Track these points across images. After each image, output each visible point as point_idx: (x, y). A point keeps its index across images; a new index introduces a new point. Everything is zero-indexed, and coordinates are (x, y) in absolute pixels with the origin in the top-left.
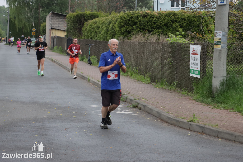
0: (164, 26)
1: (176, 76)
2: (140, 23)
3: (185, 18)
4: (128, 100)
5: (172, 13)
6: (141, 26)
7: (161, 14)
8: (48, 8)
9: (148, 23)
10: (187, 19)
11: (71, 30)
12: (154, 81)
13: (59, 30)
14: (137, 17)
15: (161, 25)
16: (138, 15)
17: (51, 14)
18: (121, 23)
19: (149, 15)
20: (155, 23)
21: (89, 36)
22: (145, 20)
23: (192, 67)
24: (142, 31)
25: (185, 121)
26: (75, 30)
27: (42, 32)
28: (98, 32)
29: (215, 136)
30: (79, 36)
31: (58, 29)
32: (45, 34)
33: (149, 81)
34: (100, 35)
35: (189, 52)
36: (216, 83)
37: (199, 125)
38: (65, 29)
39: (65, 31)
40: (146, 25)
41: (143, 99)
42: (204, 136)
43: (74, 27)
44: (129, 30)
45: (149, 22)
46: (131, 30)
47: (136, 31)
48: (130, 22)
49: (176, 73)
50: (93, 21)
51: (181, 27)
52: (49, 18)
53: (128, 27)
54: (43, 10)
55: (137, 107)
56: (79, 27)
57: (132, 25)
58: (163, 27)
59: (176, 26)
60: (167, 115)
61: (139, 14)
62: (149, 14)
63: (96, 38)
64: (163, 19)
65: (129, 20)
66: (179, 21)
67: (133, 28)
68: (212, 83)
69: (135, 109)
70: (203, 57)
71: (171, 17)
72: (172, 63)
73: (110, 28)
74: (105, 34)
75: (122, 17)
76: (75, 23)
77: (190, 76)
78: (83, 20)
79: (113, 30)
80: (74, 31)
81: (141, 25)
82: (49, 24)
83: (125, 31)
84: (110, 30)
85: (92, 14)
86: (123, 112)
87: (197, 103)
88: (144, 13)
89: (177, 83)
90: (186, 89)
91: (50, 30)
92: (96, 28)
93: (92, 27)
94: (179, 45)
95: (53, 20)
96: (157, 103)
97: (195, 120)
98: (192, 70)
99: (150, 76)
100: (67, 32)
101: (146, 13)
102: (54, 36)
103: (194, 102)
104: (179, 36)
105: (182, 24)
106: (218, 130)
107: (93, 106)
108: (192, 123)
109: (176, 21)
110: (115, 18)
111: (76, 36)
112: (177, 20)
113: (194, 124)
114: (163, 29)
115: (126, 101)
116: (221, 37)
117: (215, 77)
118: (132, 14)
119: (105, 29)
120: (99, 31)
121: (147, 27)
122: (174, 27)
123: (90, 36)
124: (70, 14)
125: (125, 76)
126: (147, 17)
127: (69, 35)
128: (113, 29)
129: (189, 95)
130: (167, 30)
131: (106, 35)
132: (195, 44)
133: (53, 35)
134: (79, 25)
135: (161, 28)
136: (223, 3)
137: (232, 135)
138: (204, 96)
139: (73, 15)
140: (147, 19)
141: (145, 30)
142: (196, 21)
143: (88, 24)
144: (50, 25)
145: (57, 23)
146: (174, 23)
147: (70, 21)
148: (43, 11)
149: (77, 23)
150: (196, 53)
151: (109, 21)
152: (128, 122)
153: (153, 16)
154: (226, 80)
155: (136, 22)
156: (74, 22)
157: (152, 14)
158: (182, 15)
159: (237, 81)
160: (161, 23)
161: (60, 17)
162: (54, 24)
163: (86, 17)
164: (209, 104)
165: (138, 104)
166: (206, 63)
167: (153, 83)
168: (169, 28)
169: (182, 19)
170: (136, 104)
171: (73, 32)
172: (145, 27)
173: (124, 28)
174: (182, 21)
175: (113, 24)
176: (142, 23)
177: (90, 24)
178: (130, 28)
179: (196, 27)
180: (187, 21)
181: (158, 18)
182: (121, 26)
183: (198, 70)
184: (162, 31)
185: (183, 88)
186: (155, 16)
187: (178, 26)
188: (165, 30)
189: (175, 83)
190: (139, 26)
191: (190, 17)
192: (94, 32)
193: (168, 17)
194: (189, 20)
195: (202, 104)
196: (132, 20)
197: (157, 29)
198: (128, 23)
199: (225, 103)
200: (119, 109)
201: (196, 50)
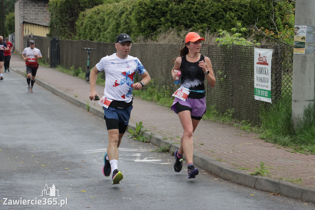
0: (212, 18)
1: (232, 100)
2: (171, 13)
3: (246, 3)
4: (153, 141)
6: (173, 18)
9: (184, 12)
10: (248, 5)
11: (57, 25)
13: (36, 24)
14: (167, 4)
15: (207, 16)
18: (140, 13)
20: (196, 13)
21: (87, 34)
22: (179, 8)
23: (257, 84)
24: (174, 26)
25: (247, 174)
26: (64, 25)
27: (8, 29)
28: (102, 29)
30: (70, 35)
31: (34, 23)
32: (12, 33)
34: (105, 33)
35: (253, 60)
36: (298, 110)
37: (270, 180)
38: (47, 23)
39: (46, 27)
40: (182, 16)
41: (178, 138)
43: (61, 21)
44: (154, 25)
45: (186, 12)
46: (157, 25)
47: (165, 26)
48: (155, 12)
49: (232, 96)
50: (93, 11)
51: (239, 19)
52: (19, 5)
53: (153, 20)
55: (168, 151)
56: (70, 20)
57: (158, 16)
58: (209, 20)
59: (231, 18)
60: (217, 164)
63: (99, 39)
64: (210, 7)
65: (154, 9)
66: (236, 9)
67: (161, 21)
68: (291, 110)
70: (276, 69)
72: (226, 80)
73: (121, 22)
74: (113, 31)
75: (142, 3)
76: (63, 14)
77: (254, 99)
78: (77, 9)
79: (127, 26)
80: (62, 27)
81: (173, 16)
82: (20, 15)
83: (146, 27)
84: (122, 24)
86: (145, 160)
87: (267, 143)
89: (234, 112)
90: (249, 120)
91: (22, 25)
92: (98, 22)
93: (93, 19)
94: (237, 49)
95: (27, 8)
96: (201, 144)
97: (263, 172)
98: (258, 89)
100: (50, 29)
102: (28, 36)
104: (237, 34)
105: (240, 14)
106: (303, 188)
107: (96, 151)
108: (259, 177)
109: (231, 9)
111: (66, 35)
112: (233, 7)
113: (262, 179)
114: (209, 23)
115: (149, 143)
116: (305, 35)
117: (295, 101)
119: (114, 23)
120: (103, 27)
121: (183, 19)
122: (228, 19)
123: (88, 34)
125: (147, 100)
126: (182, 3)
127: (54, 33)
128: (126, 23)
129: (253, 131)
130: (217, 24)
131: (116, 34)
132: (262, 47)
133: (26, 34)
134: (70, 17)
135: (206, 22)
138: (277, 133)
140: (183, 6)
141: (181, 25)
142: (264, 9)
143: (86, 15)
144: (21, 17)
145: (32, 14)
146: (228, 13)
147: (56, 10)
149: (68, 13)
150: (264, 62)
151: (119, 9)
152: (153, 176)
155: (165, 11)
156: (62, 12)
160: (207, 12)
161: (38, 3)
162: (29, 15)
164: (287, 145)
166: (281, 78)
168: (219, 20)
169: (240, 5)
170: (167, 147)
171: (61, 28)
172: (180, 19)
173: (145, 22)
174: (241, 9)
175: (127, 15)
176: (175, 12)
177: (89, 15)
178: (155, 21)
179: (265, 19)
180: (248, 9)
181: (202, 5)
182: (141, 18)
183: (267, 89)
184: (208, 25)
185: (244, 119)
186: (196, 1)
187: (234, 17)
188: (214, 24)
189: (231, 112)
190: (170, 19)
191: (254, 1)
192: (96, 28)
193: (218, 3)
194: (253, 7)
195: (274, 146)
196: (159, 8)
197: (200, 22)
198: (152, 14)
199: (312, 144)
200: (138, 154)
201: (264, 57)
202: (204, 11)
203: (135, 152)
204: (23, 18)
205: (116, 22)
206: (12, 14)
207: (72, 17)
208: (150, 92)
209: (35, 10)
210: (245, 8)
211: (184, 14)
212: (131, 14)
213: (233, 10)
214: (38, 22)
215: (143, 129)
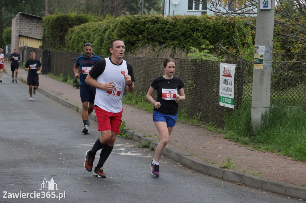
0: (181, 36)
1: (200, 105)
2: (148, 32)
3: (210, 25)
4: (135, 138)
5: (192, 19)
6: (149, 36)
7: (176, 20)
8: (14, 7)
9: (159, 31)
10: (212, 27)
11: (49, 38)
13: (30, 38)
14: (144, 23)
15: (177, 35)
16: (145, 20)
17: (19, 15)
18: (121, 31)
19: (160, 21)
21: (74, 47)
22: (154, 27)
23: (222, 93)
25: (216, 167)
26: (55, 39)
27: (6, 41)
29: (257, 188)
30: (60, 47)
31: (28, 36)
32: (9, 44)
35: (219, 73)
36: (257, 116)
37: (236, 172)
38: (40, 37)
39: (38, 40)
40: (157, 34)
41: (156, 136)
42: (243, 188)
43: (52, 35)
44: (133, 41)
45: (160, 31)
46: (136, 41)
47: (142, 42)
48: (134, 30)
49: (200, 102)
50: (81, 27)
51: (205, 38)
52: (15, 21)
53: (132, 37)
54: (7, 9)
55: (148, 146)
56: (60, 34)
57: (136, 34)
58: (179, 38)
59: (198, 37)
60: (190, 158)
61: (147, 19)
62: (161, 19)
64: (180, 27)
65: (133, 27)
66: (201, 30)
67: (139, 38)
68: (251, 115)
69: (145, 150)
70: (238, 80)
71: (191, 24)
72: (195, 88)
73: (105, 38)
74: (98, 45)
75: (124, 22)
76: (54, 29)
77: (219, 105)
78: (66, 25)
79: (110, 41)
80: (53, 40)
82: (16, 30)
83: (126, 42)
84: (105, 40)
85: (79, 17)
86: (129, 154)
87: (229, 142)
88: (153, 18)
89: (201, 115)
90: (214, 123)
91: (18, 37)
92: (85, 37)
93: (80, 35)
94: (204, 63)
95: (22, 24)
96: (176, 142)
97: (230, 166)
98: (223, 97)
100: (42, 41)
101: (157, 18)
102: (23, 47)
103: (226, 141)
105: (205, 34)
106: (263, 180)
107: (87, 145)
108: (226, 170)
109: (197, 30)
110: (112, 24)
111: (56, 47)
112: (199, 28)
113: (229, 171)
114: (179, 40)
115: (131, 139)
116: (263, 53)
117: (255, 108)
118: (136, 19)
119: (99, 38)
121: (157, 36)
122: (195, 38)
123: (76, 47)
124: (47, 16)
125: (127, 104)
126: (157, 24)
127: (46, 45)
128: (109, 39)
129: (218, 132)
131: (100, 47)
132: (227, 62)
133: (21, 45)
134: (60, 32)
135: (177, 39)
136: (267, 7)
137: (281, 186)
138: (239, 134)
139: (52, 17)
140: (158, 26)
141: (155, 41)
142: (225, 30)
143: (74, 31)
144: (17, 31)
145: (27, 29)
146: (195, 32)
147: (48, 26)
148: (7, 11)
149: (58, 28)
150: (228, 75)
151: (103, 27)
152: (137, 167)
153: (165, 23)
154: (270, 112)
155: (143, 30)
156: (53, 28)
157: (165, 19)
158: (206, 22)
159: (285, 114)
160: (178, 31)
161: (32, 20)
162: (24, 30)
163: (70, 20)
164: (247, 144)
165: (150, 143)
166: (242, 88)
168: (188, 38)
169: (206, 27)
170: (147, 143)
171: (52, 42)
172: (155, 37)
173: (125, 38)
174: (206, 30)
175: (110, 32)
176: (150, 31)
177: (76, 31)
178: (134, 38)
179: (225, 39)
180: (212, 30)
181: (173, 26)
182: (122, 35)
183: (230, 97)
184: (179, 43)
185: (210, 122)
186: (169, 22)
187: (200, 36)
188: (183, 42)
189: (199, 115)
190: (147, 36)
191: (217, 24)
192: (83, 42)
193: (187, 24)
194: (216, 28)
195: (236, 145)
196: (137, 27)
197: (172, 40)
198: (132, 31)
199: (268, 143)
200: (123, 149)
201: (228, 70)
202: (175, 31)
204: (18, 32)
205: (100, 38)
206: (9, 28)
207: (62, 33)
208: (129, 97)
209: (29, 25)
210: (209, 29)
211: (158, 32)
212: (113, 31)
213: (200, 31)
214: (32, 35)
215: (126, 128)
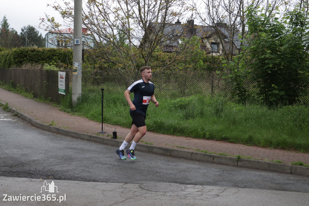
0: (47, 58)
1: (50, 93)
2: (29, 56)
4: (12, 111)
6: (30, 58)
7: (44, 50)
9: (35, 56)
10: (63, 54)
12: (37, 97)
15: (45, 58)
16: (27, 50)
18: (15, 56)
20: (40, 56)
23: (60, 87)
24: (30, 61)
25: (46, 125)
29: (65, 135)
33: (33, 97)
35: (58, 77)
36: (75, 98)
37: (56, 127)
41: (23, 109)
42: (58, 135)
44: (21, 61)
46: (23, 61)
47: (26, 61)
48: (22, 55)
49: (50, 91)
51: (59, 59)
53: (21, 59)
55: (17, 115)
57: (23, 57)
60: (35, 121)
61: (29, 50)
62: (36, 50)
64: (46, 54)
65: (21, 54)
66: (57, 55)
67: (24, 59)
68: (72, 98)
69: (14, 117)
70: (67, 80)
71: (52, 52)
72: (48, 85)
75: (16, 51)
77: (58, 93)
83: (18, 61)
86: (5, 119)
87: (61, 112)
88: (32, 49)
89: (51, 98)
94: (53, 71)
96: (32, 112)
97: (53, 124)
98: (60, 89)
99: (33, 94)
101: (34, 49)
103: (59, 111)
104: (52, 65)
105: (59, 57)
106: (68, 131)
108: (51, 126)
109: (55, 55)
110: (11, 52)
115: (10, 112)
116: (77, 66)
117: (73, 94)
118: (23, 50)
119: (4, 60)
128: (9, 60)
129: (57, 107)
132: (62, 71)
135: (45, 60)
136: (78, 43)
137: (76, 133)
138: (66, 108)
140: (34, 53)
141: (33, 61)
150: (62, 77)
151: (7, 54)
152: (5, 126)
153: (38, 51)
154: (81, 96)
155: (26, 55)
157: (38, 49)
158: (60, 51)
159: (89, 97)
164: (69, 113)
165: (18, 113)
166: (69, 84)
167: (35, 99)
169: (60, 54)
170: (16, 114)
172: (33, 59)
173: (17, 59)
176: (31, 56)
181: (43, 53)
182: (15, 58)
183: (63, 89)
185: (55, 102)
186: (40, 51)
187: (57, 58)
191: (65, 52)
193: (50, 52)
194: (65, 54)
195: (64, 113)
197: (42, 60)
198: (21, 56)
199: (79, 112)
200: (3, 117)
201: (62, 75)
202: (44, 56)
203: (2, 116)
212: (11, 56)
215: (8, 106)
